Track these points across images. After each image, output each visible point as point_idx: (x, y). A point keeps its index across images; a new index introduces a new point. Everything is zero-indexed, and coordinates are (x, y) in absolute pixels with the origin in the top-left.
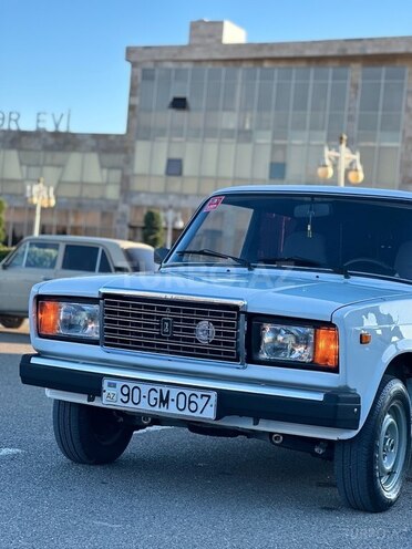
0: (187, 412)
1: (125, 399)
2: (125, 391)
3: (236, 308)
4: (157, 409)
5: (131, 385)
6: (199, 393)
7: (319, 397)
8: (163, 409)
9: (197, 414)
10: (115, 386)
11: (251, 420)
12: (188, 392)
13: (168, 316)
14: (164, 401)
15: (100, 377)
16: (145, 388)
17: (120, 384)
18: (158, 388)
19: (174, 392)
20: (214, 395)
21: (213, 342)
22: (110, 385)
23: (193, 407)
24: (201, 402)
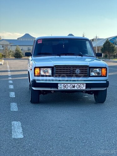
0: (79, 88)
1: (64, 87)
2: (64, 86)
3: (87, 66)
4: (72, 89)
5: (66, 84)
6: (82, 84)
7: (105, 82)
8: (74, 89)
9: (81, 89)
10: (61, 85)
11: (89, 88)
12: (79, 84)
13: (72, 69)
14: (74, 87)
15: (57, 84)
16: (69, 85)
17: (63, 84)
18: (72, 84)
19: (76, 85)
20: (85, 84)
21: (80, 74)
22: (60, 85)
23: (80, 87)
24: (82, 86)
